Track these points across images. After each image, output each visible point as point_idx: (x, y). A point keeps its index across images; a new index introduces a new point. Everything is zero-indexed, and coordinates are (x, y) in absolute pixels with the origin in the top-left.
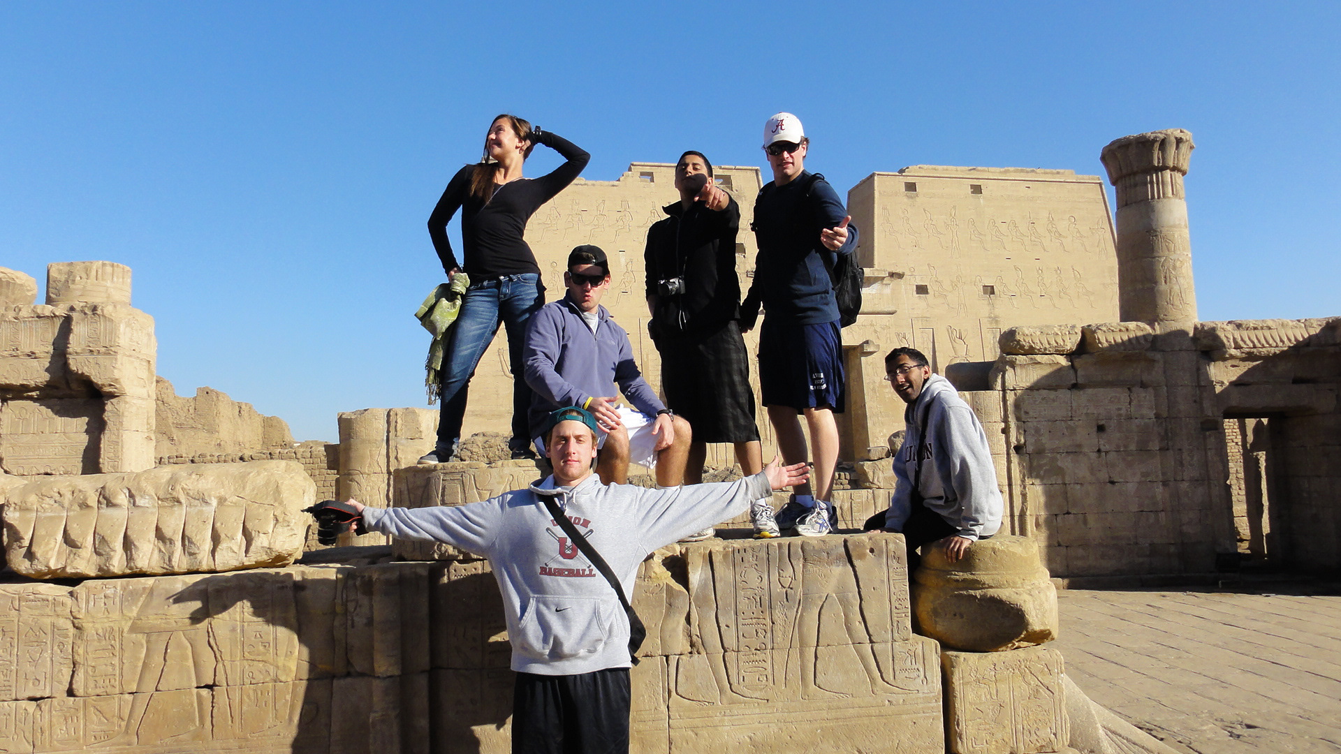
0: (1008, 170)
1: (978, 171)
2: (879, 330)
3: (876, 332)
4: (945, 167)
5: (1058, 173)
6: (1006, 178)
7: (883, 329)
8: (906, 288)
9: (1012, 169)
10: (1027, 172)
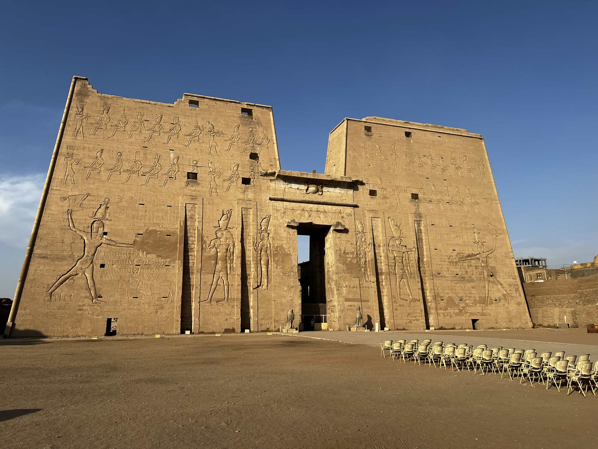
0: (428, 125)
1: (410, 124)
2: (345, 216)
3: (343, 217)
4: (390, 119)
5: (457, 130)
6: (427, 130)
7: (348, 216)
8: (363, 191)
9: (430, 125)
10: (439, 128)
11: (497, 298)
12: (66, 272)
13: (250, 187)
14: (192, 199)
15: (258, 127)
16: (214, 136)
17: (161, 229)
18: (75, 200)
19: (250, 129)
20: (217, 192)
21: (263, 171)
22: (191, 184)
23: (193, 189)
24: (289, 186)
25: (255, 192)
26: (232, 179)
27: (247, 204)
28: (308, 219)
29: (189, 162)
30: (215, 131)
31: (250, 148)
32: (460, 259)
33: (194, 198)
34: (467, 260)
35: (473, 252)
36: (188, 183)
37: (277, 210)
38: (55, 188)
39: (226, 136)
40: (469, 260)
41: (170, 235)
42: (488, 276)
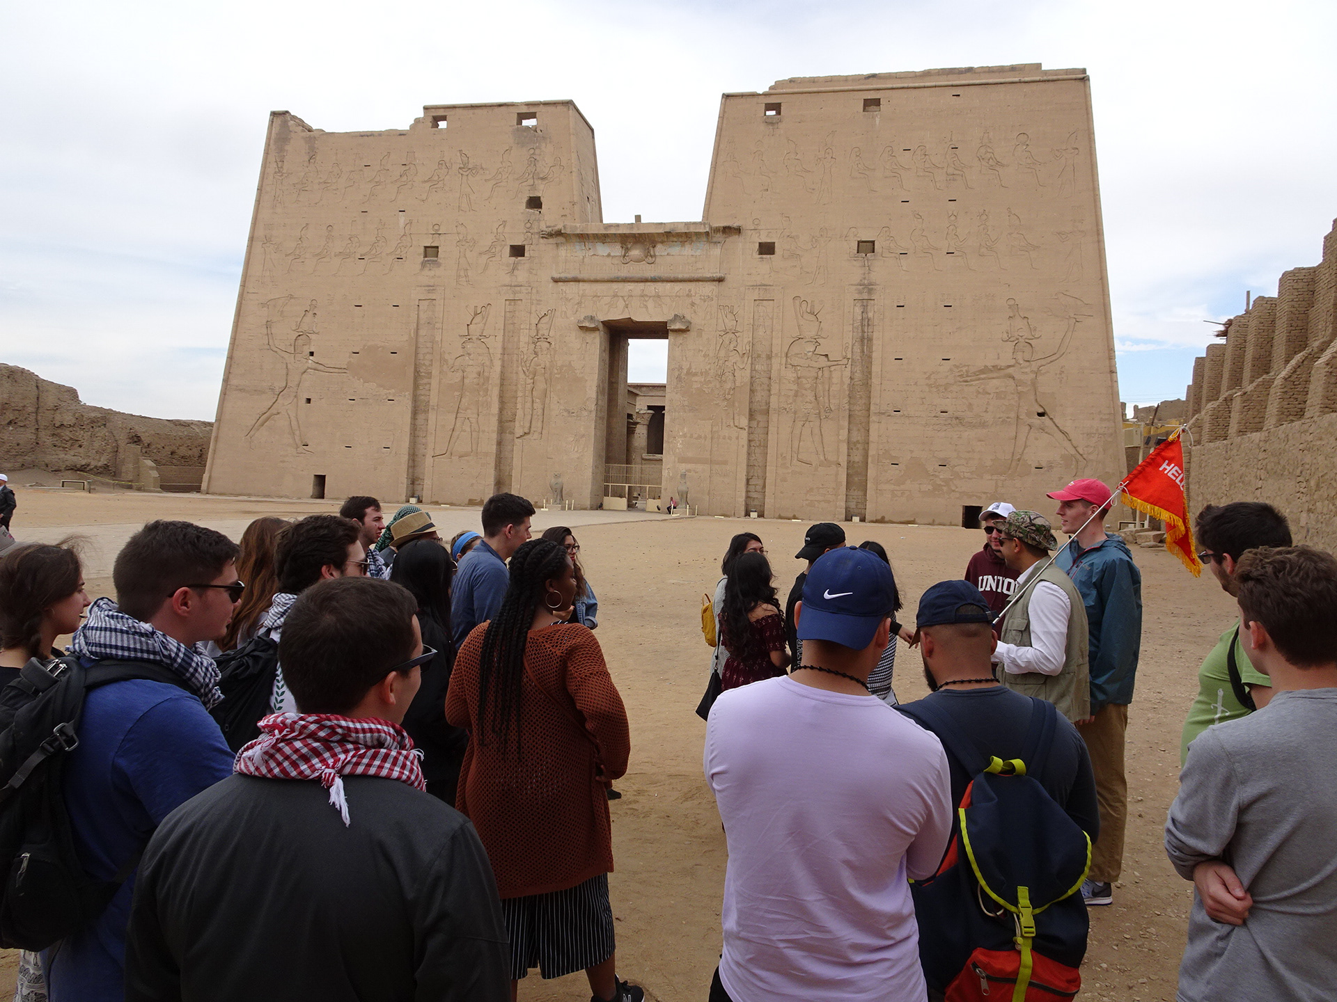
2: (697, 301)
3: (693, 304)
6: (922, 84)
8: (746, 248)
11: (1043, 464)
12: (265, 410)
13: (522, 262)
14: (429, 292)
15: (544, 145)
16: (467, 175)
17: (383, 344)
18: (275, 306)
19: (532, 151)
20: (466, 276)
21: (547, 229)
22: (428, 265)
23: (432, 273)
24: (591, 252)
25: (530, 271)
26: (494, 250)
27: (514, 293)
28: (623, 311)
29: (428, 229)
30: (470, 166)
31: (528, 188)
32: (959, 379)
33: (431, 288)
34: (979, 379)
35: (998, 362)
36: (423, 265)
37: (567, 299)
38: (251, 291)
39: (488, 172)
40: (983, 379)
41: (396, 353)
42: (1029, 414)
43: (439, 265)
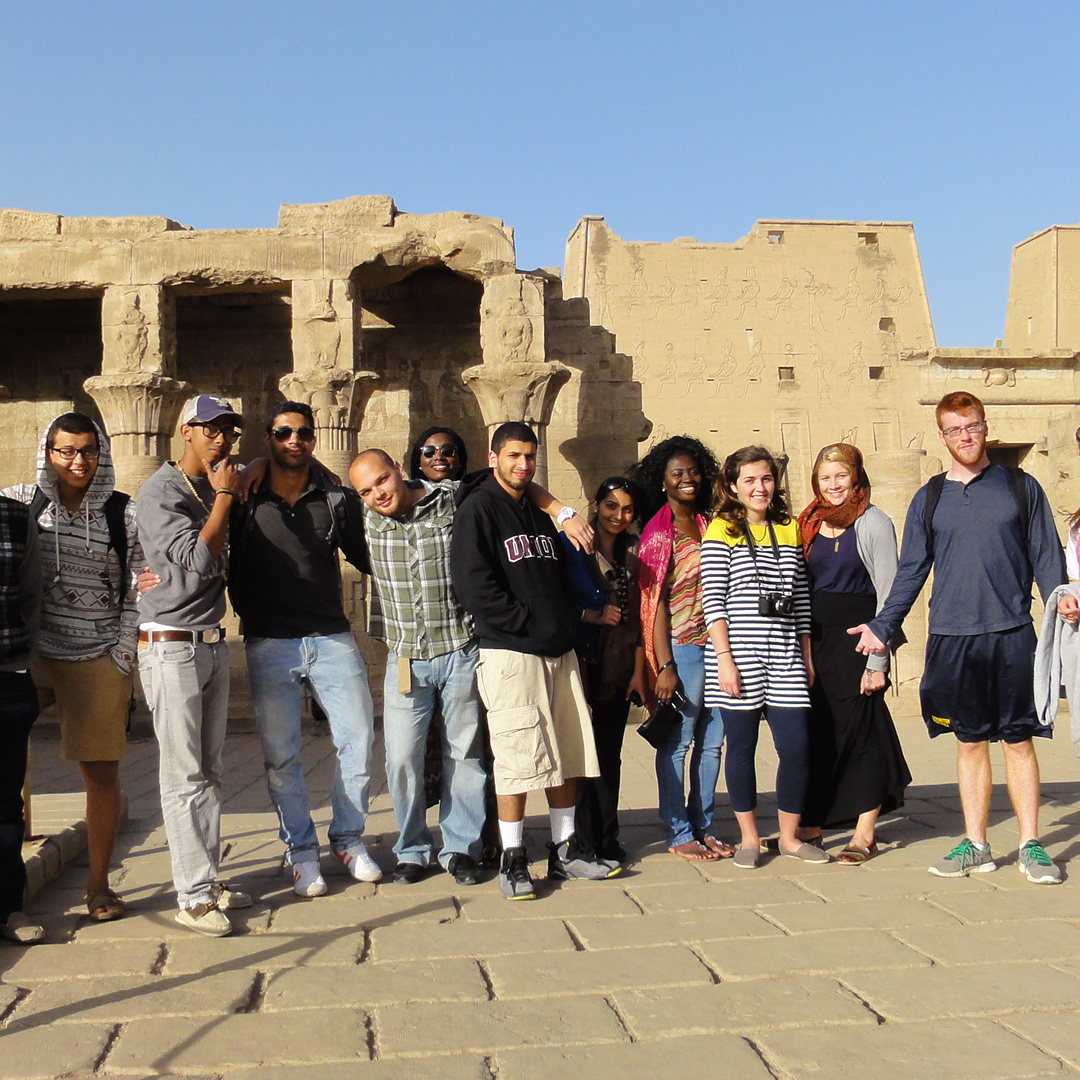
13: (883, 384)
14: (791, 415)
15: (889, 266)
16: (814, 294)
19: (878, 272)
20: (829, 399)
21: (906, 352)
22: (786, 387)
23: (791, 396)
24: (953, 375)
25: (893, 393)
26: (853, 372)
27: (881, 416)
29: (780, 349)
30: (816, 284)
31: (879, 309)
36: (779, 387)
39: (836, 291)
43: (798, 387)
